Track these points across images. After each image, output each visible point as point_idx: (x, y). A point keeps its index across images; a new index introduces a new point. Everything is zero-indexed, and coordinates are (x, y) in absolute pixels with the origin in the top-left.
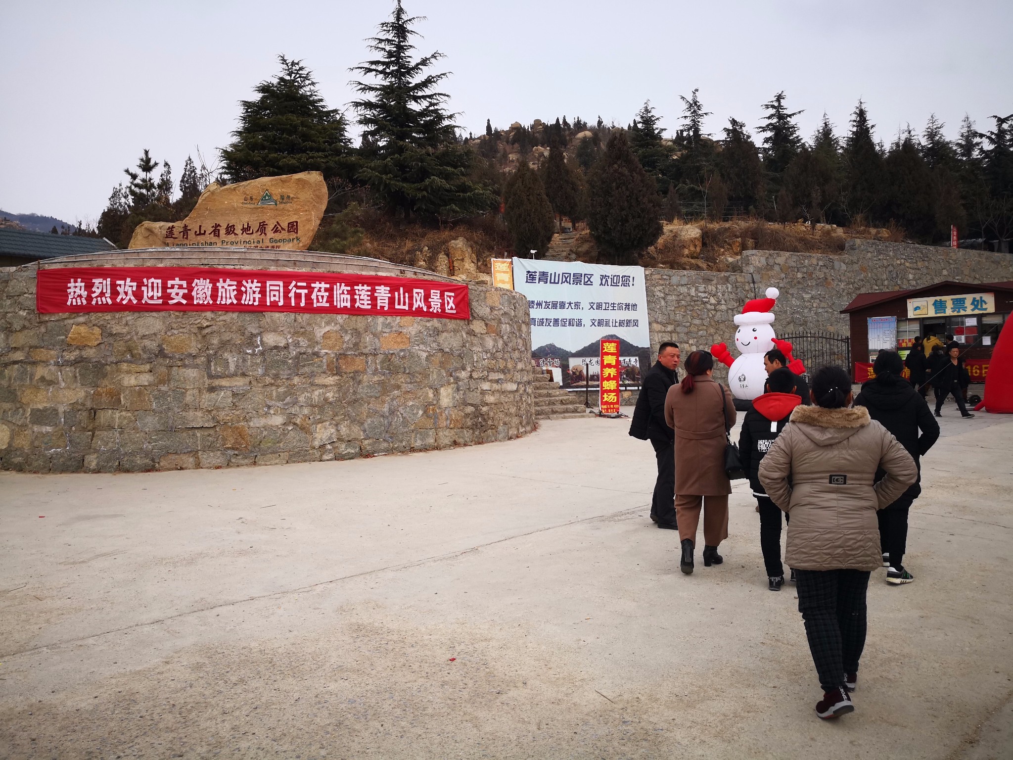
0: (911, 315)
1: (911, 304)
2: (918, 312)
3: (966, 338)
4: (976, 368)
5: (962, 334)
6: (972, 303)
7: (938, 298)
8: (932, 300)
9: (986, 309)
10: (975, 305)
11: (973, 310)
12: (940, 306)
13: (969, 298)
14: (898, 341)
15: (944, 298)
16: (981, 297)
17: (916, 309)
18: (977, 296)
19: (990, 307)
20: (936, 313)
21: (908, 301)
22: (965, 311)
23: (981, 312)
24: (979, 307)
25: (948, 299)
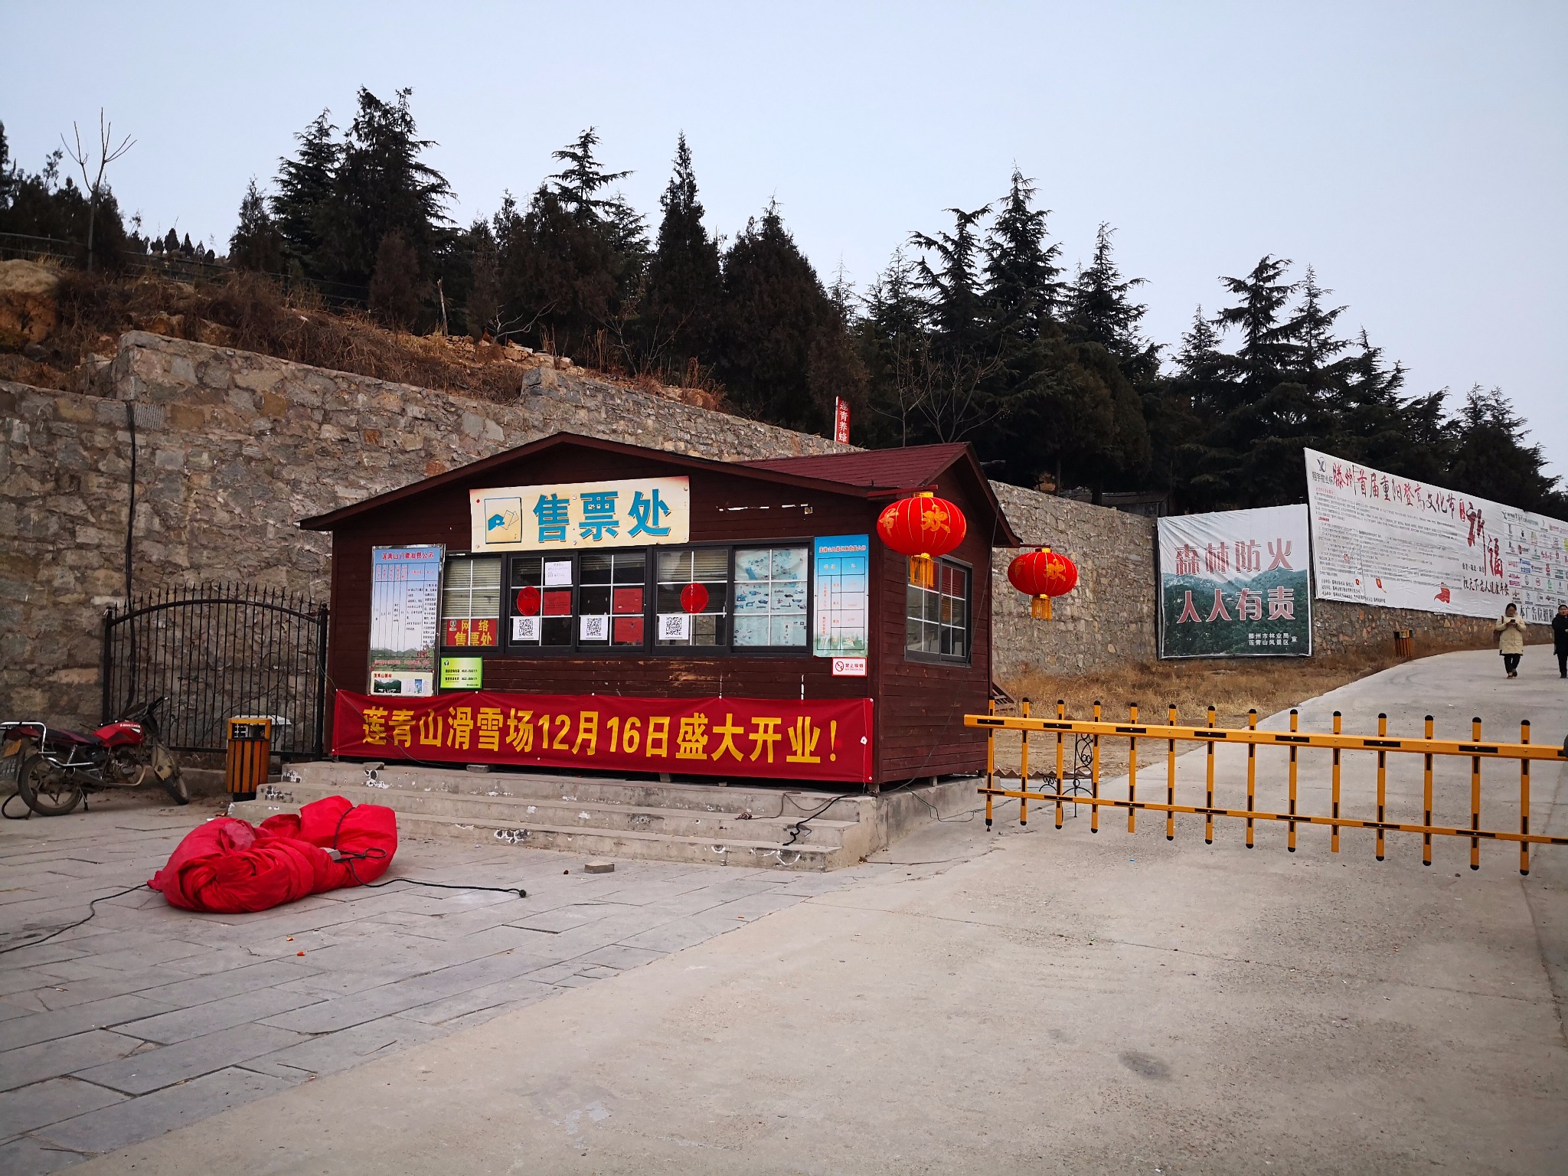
0: (478, 545)
1: (484, 503)
2: (497, 533)
3: (614, 624)
4: (633, 727)
5: (602, 609)
6: (634, 511)
7: (547, 490)
8: (531, 494)
9: (665, 532)
10: (638, 517)
11: (633, 533)
12: (551, 515)
13: (625, 490)
14: (442, 625)
15: (562, 490)
16: (655, 492)
17: (495, 521)
18: (645, 486)
19: (677, 527)
20: (541, 539)
21: (475, 495)
22: (614, 534)
23: (652, 540)
24: (650, 524)
25: (572, 493)
